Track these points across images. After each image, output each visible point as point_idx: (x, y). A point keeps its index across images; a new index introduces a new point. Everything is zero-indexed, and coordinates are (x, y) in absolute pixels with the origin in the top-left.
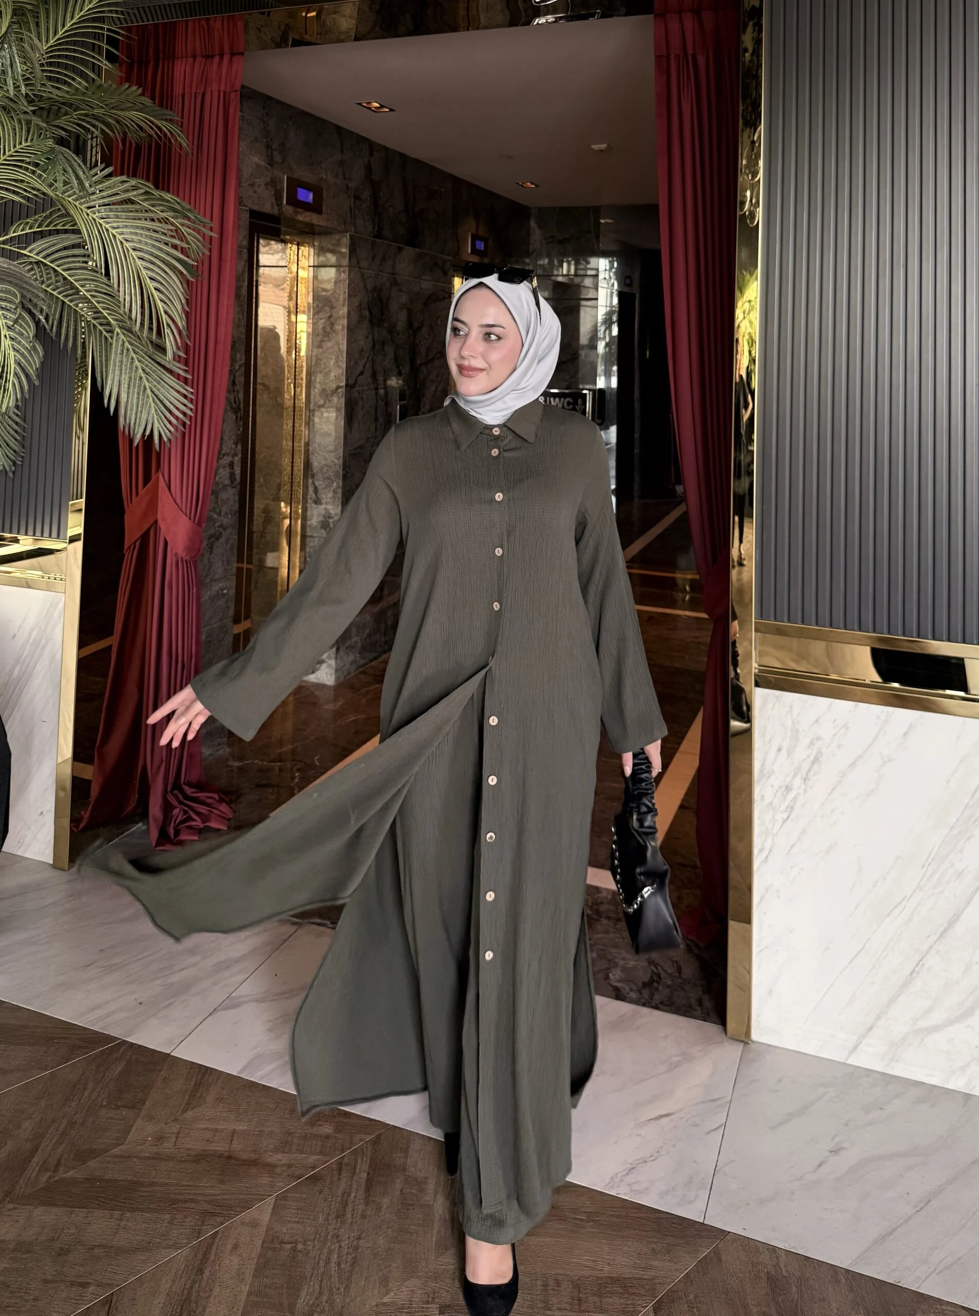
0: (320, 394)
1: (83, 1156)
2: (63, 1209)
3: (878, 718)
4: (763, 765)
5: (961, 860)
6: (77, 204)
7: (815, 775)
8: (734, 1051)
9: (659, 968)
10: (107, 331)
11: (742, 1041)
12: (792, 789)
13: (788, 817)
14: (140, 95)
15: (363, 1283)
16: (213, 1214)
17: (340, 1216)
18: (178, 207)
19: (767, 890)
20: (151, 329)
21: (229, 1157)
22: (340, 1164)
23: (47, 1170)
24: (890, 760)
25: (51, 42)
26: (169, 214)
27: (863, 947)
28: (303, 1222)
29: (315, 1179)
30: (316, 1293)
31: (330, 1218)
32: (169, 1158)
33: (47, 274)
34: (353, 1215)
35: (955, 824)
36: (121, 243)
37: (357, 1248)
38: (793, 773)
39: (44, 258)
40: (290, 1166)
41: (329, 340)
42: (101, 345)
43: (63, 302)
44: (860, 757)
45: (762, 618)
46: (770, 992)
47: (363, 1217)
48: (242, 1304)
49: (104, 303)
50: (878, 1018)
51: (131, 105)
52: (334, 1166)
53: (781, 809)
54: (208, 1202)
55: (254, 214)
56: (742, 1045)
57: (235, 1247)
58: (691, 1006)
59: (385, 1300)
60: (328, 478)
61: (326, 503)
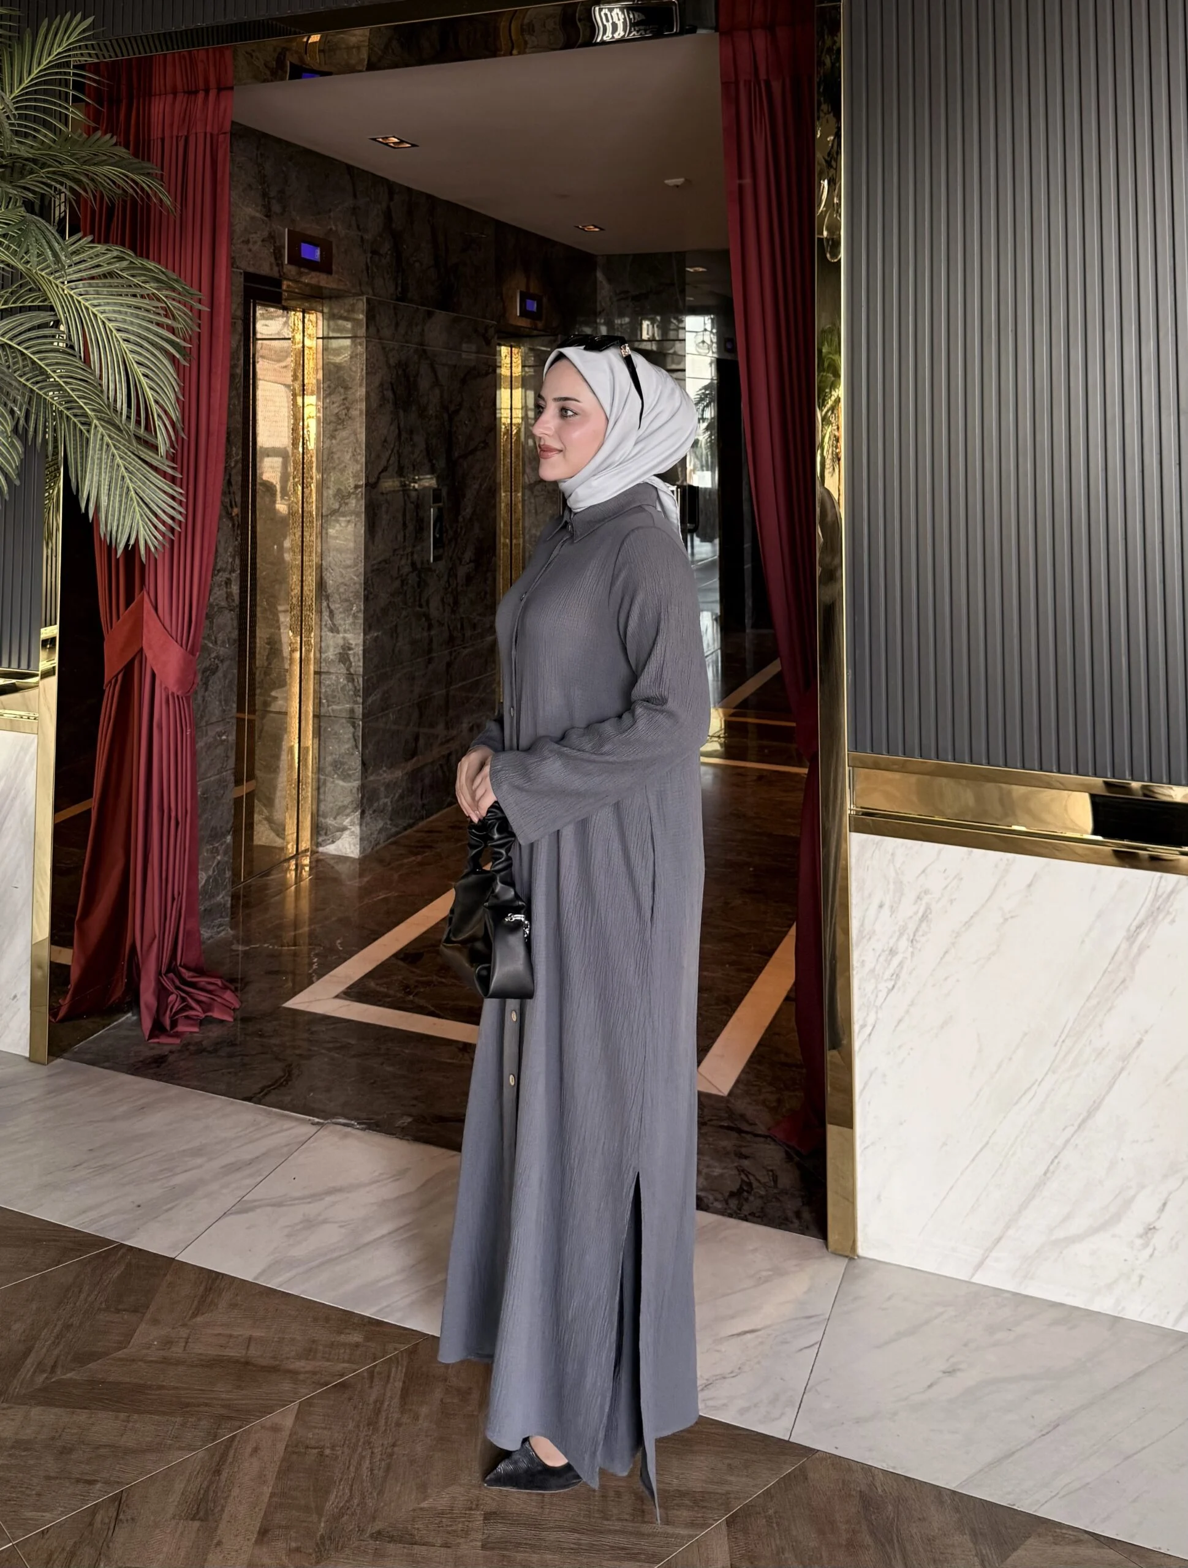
0: (335, 496)
1: (82, 1359)
2: (62, 1409)
3: (996, 866)
4: (862, 925)
5: (1101, 1036)
6: (51, 278)
7: (923, 935)
8: (835, 1267)
9: (751, 1178)
10: (83, 424)
11: (847, 1257)
12: (897, 953)
13: (894, 987)
14: (115, 145)
15: (398, 1489)
16: (230, 1418)
17: (372, 1423)
18: (164, 278)
19: (871, 1075)
20: (138, 422)
21: (247, 1363)
22: (371, 1373)
23: (44, 1371)
24: (1012, 917)
25: (16, 92)
26: (152, 285)
27: (987, 1143)
28: (330, 1428)
29: (343, 1386)
30: (346, 1498)
31: (362, 1426)
32: (178, 1363)
33: (14, 358)
34: (386, 1422)
35: (1092, 993)
36: (103, 323)
37: (391, 1455)
38: (897, 934)
39: (11, 339)
40: (314, 1373)
41: (344, 428)
42: (75, 440)
43: (32, 391)
44: (976, 913)
45: (856, 749)
46: (879, 1197)
47: (398, 1424)
48: (264, 1506)
49: (79, 390)
50: (1007, 1227)
51: (105, 158)
52: (365, 1374)
53: (885, 977)
54: (223, 1406)
55: (249, 277)
56: (846, 1260)
57: (256, 1450)
58: (786, 1219)
59: (424, 1505)
60: (346, 600)
61: (345, 631)
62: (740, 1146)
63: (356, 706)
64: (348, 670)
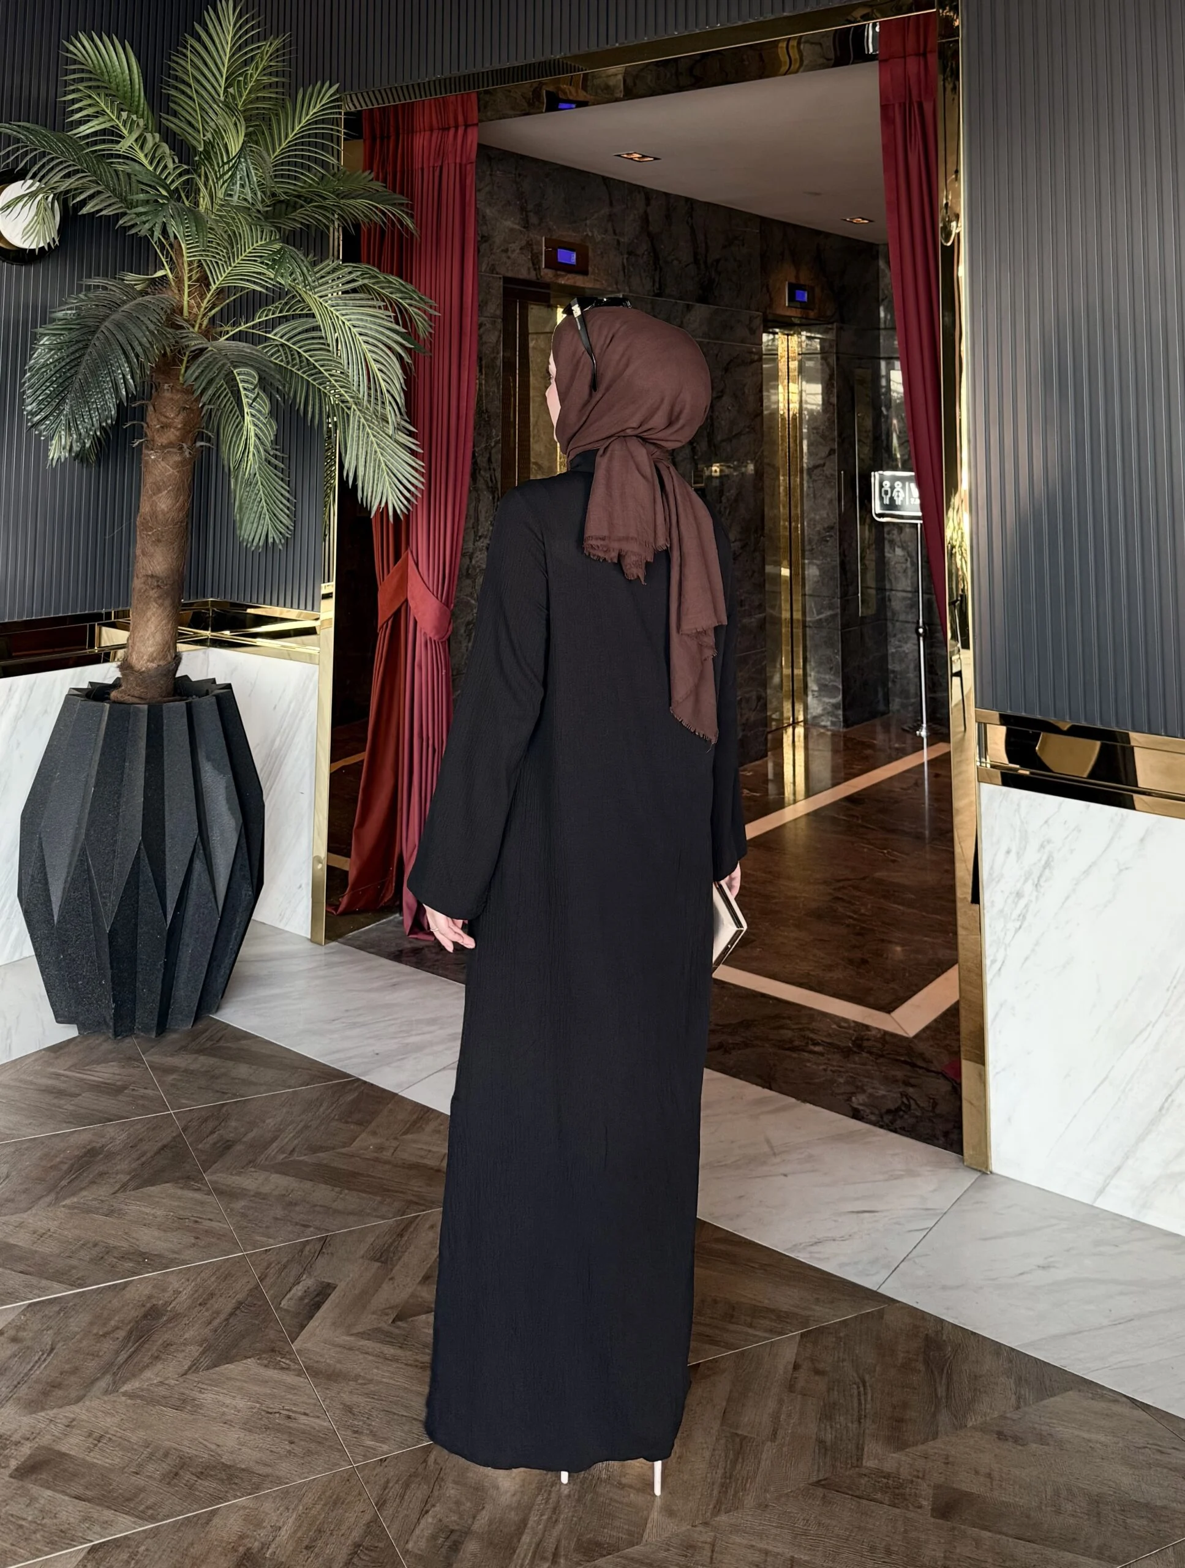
2: (293, 1178)
3: (1112, 820)
4: (992, 868)
7: (1046, 881)
8: (965, 1177)
9: (912, 1102)
11: (979, 1169)
13: (1020, 927)
16: (417, 1203)
19: (1001, 1006)
23: (285, 1153)
24: (1127, 869)
27: (1106, 1078)
32: (386, 1162)
39: (287, 340)
44: (1094, 863)
45: (982, 706)
50: (1126, 1158)
53: (1013, 918)
55: (507, 281)
56: (979, 1174)
58: (935, 1136)
62: (911, 1077)
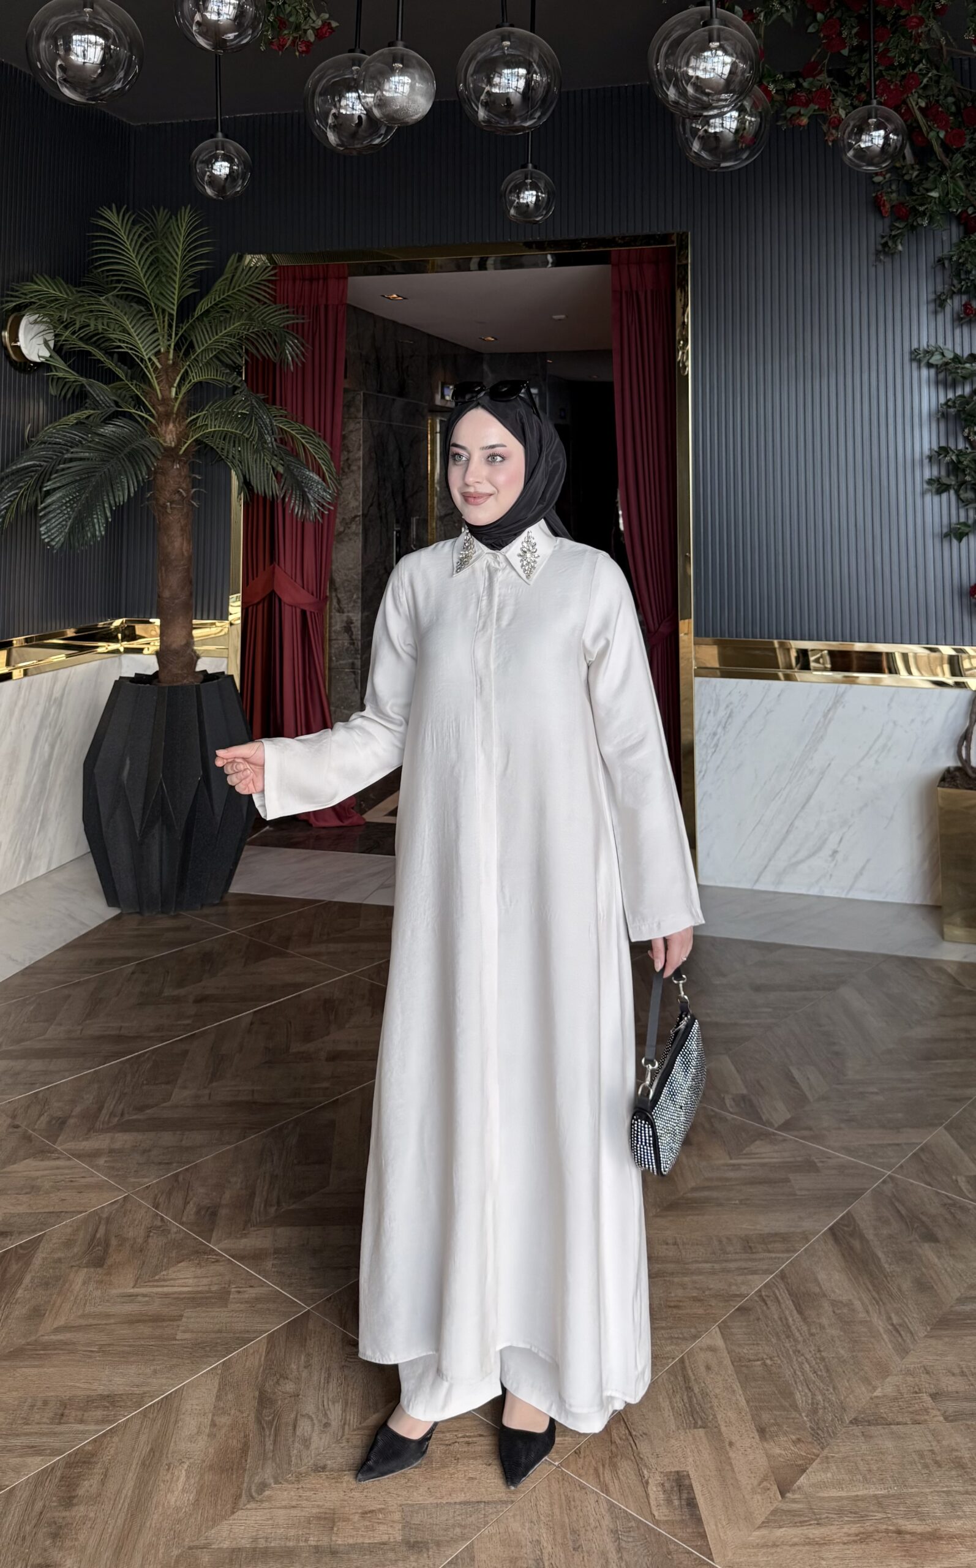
7: (730, 724)
12: (717, 734)
13: (717, 749)
38: (717, 725)
44: (754, 711)
45: (697, 636)
60: (350, 591)
61: (348, 612)
63: (356, 661)
64: (351, 637)
